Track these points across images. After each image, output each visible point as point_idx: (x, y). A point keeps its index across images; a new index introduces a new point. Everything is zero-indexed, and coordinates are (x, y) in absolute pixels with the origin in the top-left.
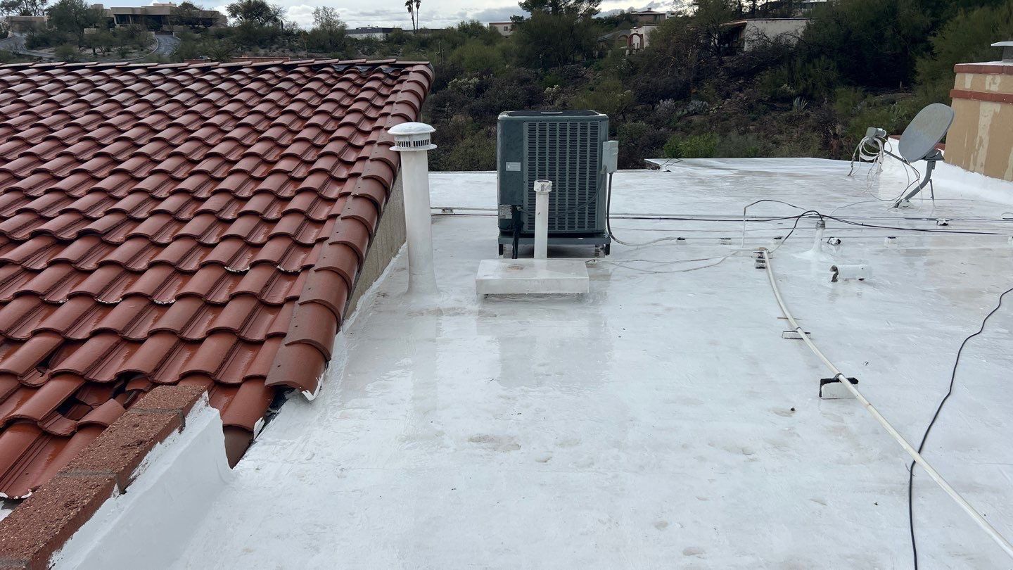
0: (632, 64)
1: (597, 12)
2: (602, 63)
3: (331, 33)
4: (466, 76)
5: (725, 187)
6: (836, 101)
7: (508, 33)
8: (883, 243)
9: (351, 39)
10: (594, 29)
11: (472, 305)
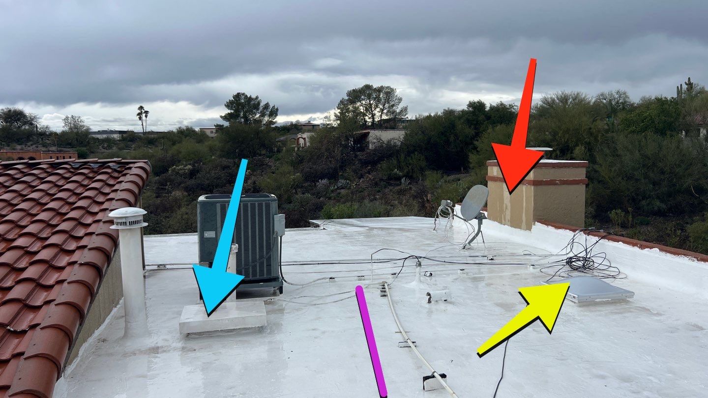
0: (300, 156)
1: (275, 123)
2: (280, 155)
3: (77, 133)
4: (183, 164)
5: (360, 239)
6: (426, 179)
7: (213, 135)
8: (457, 273)
9: (94, 138)
10: (272, 134)
11: (177, 343)
